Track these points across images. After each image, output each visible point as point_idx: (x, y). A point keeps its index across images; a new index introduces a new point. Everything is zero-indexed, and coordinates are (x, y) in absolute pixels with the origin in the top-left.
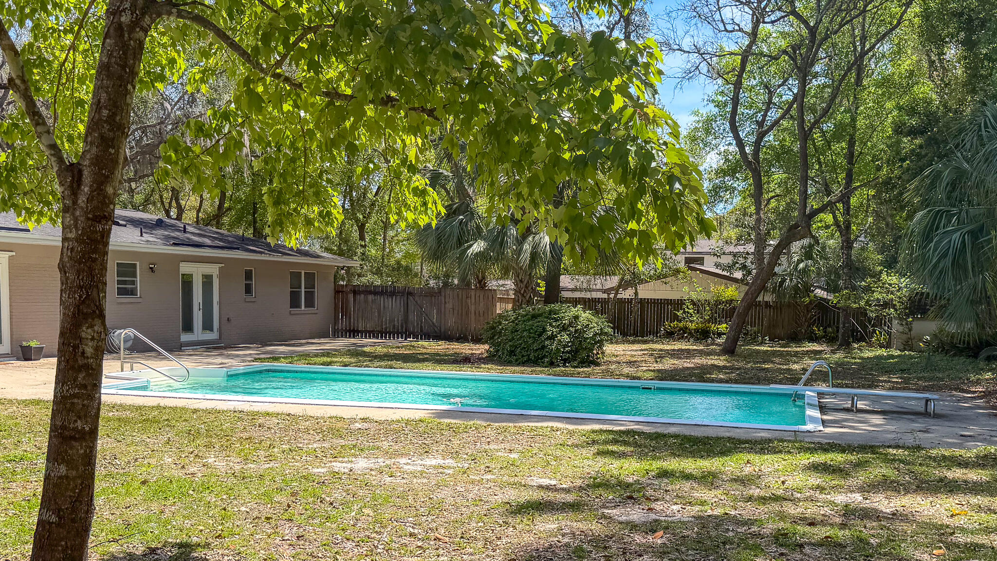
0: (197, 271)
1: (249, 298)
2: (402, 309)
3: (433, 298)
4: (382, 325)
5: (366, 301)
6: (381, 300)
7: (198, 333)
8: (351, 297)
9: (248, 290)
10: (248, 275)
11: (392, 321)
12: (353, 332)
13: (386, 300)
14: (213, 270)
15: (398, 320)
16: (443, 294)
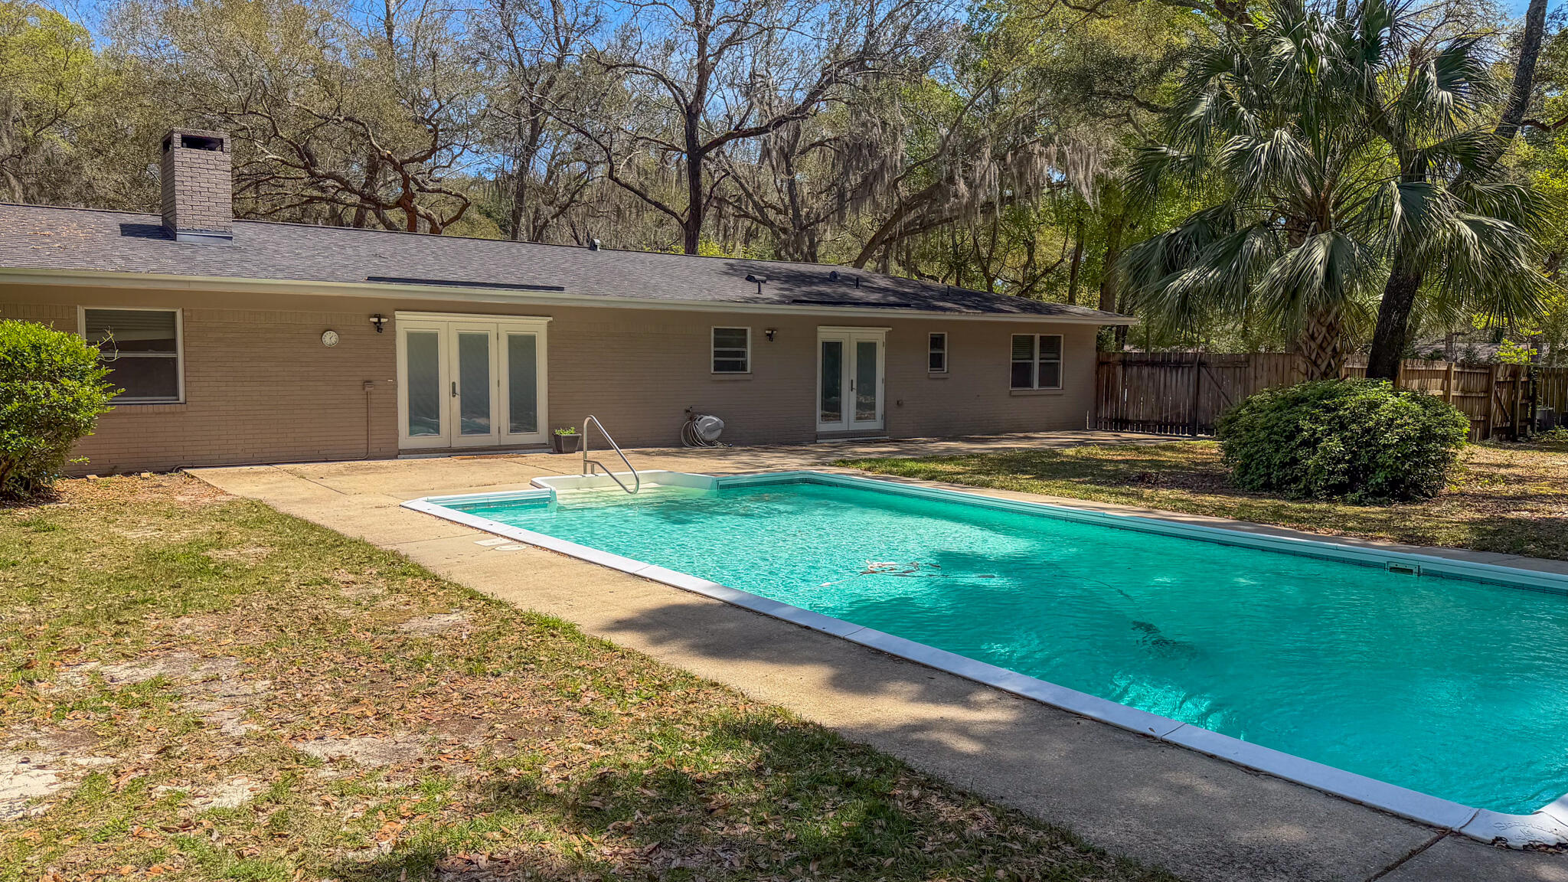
0: (850, 338)
1: (936, 373)
2: (1191, 390)
3: (1238, 370)
4: (1161, 414)
5: (1140, 377)
6: (1160, 374)
7: (849, 419)
8: (1119, 370)
9: (937, 361)
10: (937, 342)
11: (1176, 406)
12: (1120, 423)
13: (1168, 374)
14: (878, 336)
15: (1184, 406)
16: (1252, 364)
